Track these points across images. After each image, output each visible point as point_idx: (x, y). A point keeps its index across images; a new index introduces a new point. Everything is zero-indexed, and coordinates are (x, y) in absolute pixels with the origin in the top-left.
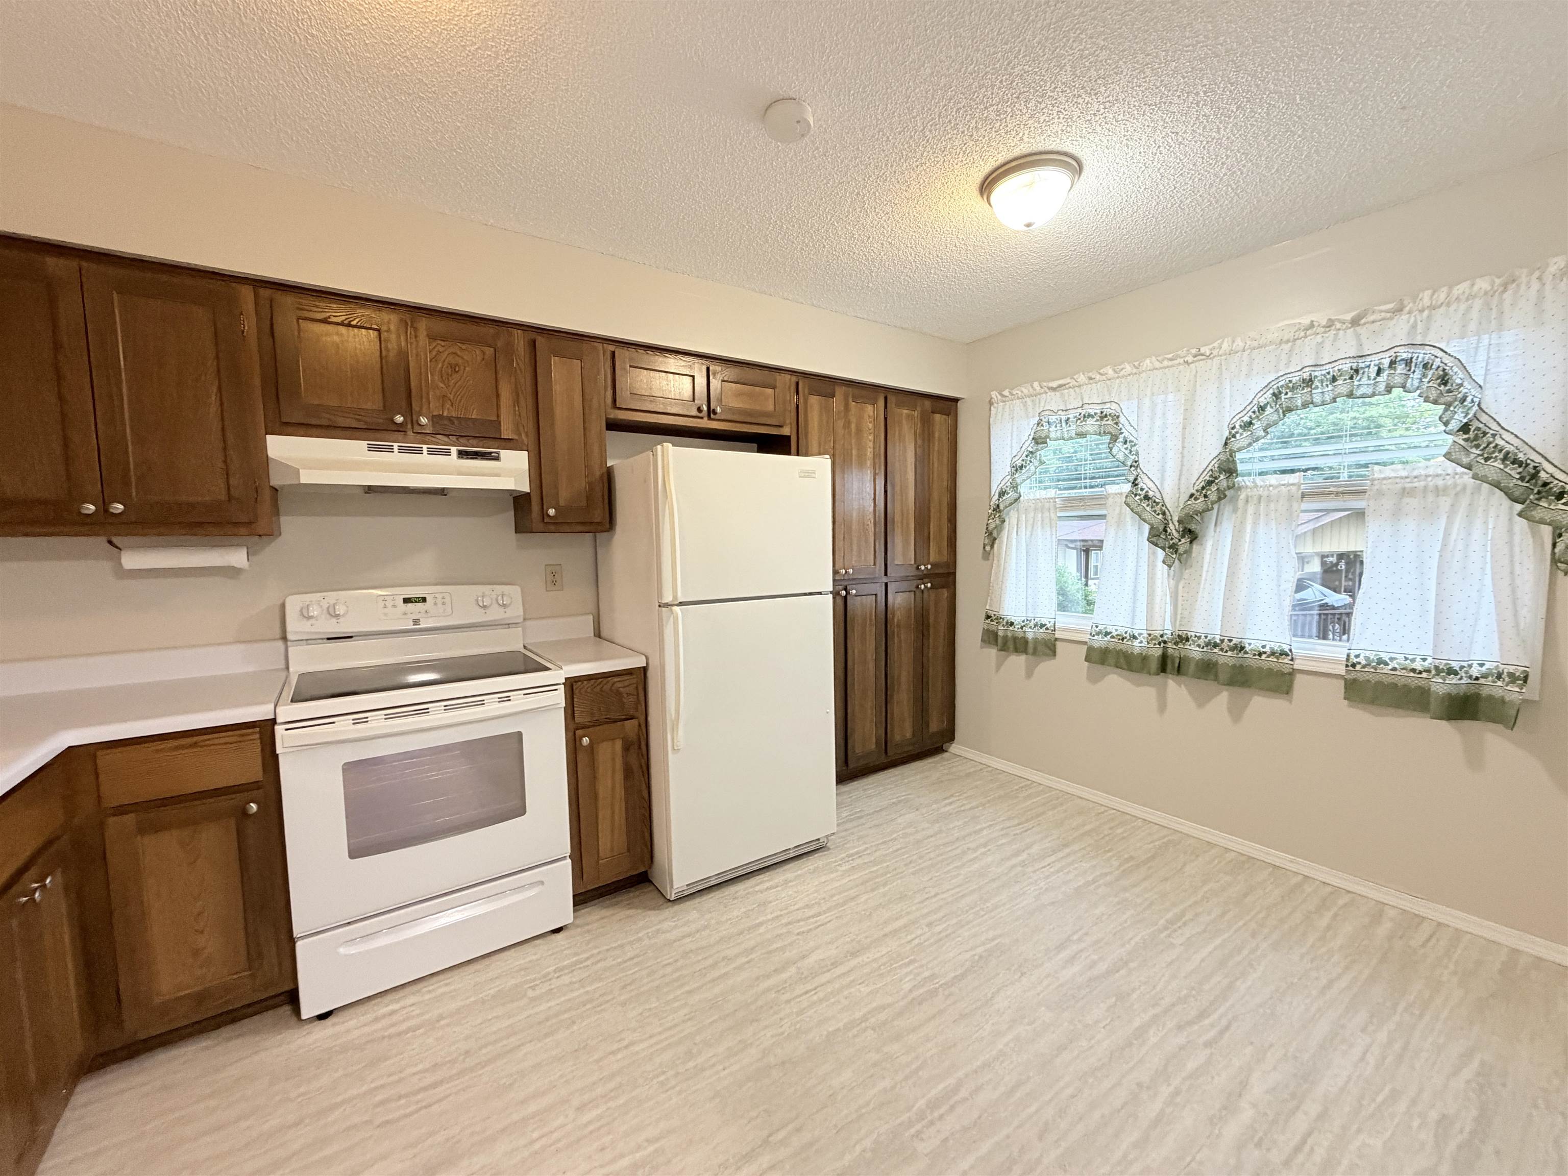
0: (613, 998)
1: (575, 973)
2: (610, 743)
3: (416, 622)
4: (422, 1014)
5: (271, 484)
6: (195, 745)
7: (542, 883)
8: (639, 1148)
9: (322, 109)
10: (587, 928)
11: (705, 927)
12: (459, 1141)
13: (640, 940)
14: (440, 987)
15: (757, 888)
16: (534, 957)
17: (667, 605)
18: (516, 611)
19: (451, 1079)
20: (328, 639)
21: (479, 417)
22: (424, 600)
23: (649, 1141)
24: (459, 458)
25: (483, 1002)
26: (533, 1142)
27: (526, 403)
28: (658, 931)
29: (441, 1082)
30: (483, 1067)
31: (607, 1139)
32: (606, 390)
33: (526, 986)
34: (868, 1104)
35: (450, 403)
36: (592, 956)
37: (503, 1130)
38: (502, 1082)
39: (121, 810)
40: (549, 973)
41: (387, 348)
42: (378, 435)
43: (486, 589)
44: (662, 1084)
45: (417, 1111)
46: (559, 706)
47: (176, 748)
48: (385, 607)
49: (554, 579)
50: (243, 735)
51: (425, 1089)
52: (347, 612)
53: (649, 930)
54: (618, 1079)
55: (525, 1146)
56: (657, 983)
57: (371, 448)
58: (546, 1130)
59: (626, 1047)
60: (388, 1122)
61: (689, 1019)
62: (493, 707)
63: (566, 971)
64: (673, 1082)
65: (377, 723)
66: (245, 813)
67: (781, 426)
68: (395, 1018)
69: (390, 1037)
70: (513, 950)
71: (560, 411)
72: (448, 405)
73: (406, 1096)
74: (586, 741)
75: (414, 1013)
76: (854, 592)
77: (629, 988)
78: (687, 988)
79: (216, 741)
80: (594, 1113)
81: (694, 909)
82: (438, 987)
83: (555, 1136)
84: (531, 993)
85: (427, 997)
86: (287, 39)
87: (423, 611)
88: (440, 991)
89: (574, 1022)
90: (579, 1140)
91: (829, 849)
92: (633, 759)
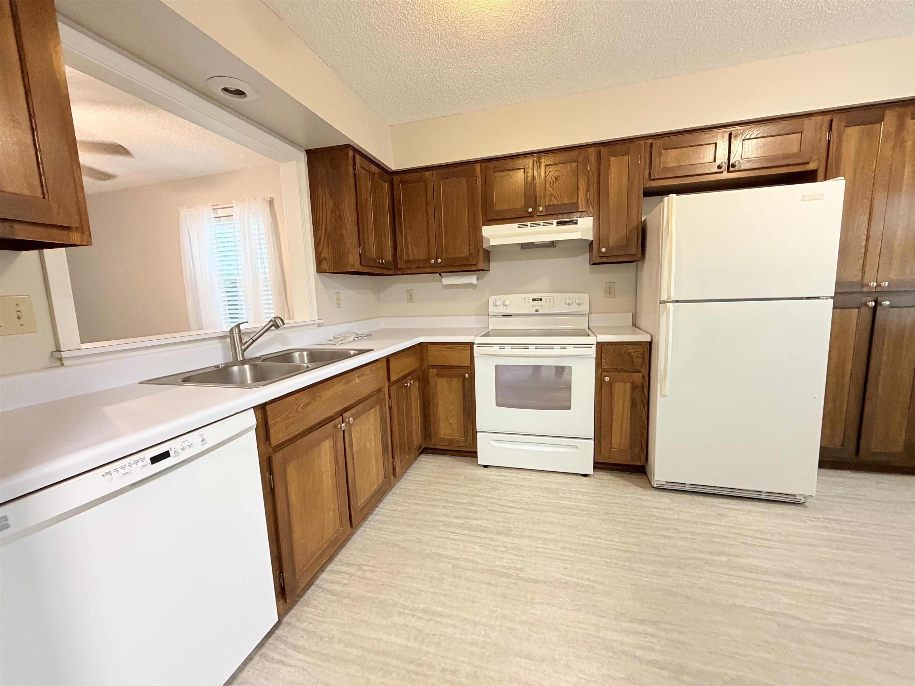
0: (599, 516)
1: (585, 496)
2: (622, 384)
3: (537, 310)
4: (516, 481)
5: (484, 247)
6: (451, 348)
7: (577, 447)
8: (582, 579)
9: (496, 71)
10: (599, 481)
11: (670, 509)
12: (512, 530)
13: (626, 497)
14: (526, 475)
15: (721, 505)
16: (569, 482)
17: (665, 302)
18: (585, 308)
19: (517, 508)
20: (503, 316)
21: (567, 202)
22: (541, 300)
23: (589, 580)
24: (557, 225)
25: (540, 488)
26: (538, 547)
27: (593, 189)
28: (638, 498)
29: (513, 508)
30: (530, 511)
31: (569, 566)
32: (645, 170)
33: (560, 491)
34: (745, 656)
35: (553, 197)
36: (597, 493)
37: (529, 536)
38: (536, 520)
39: (433, 367)
40: (572, 491)
41: (527, 176)
42: (521, 220)
43: (571, 295)
44: (607, 562)
45: (502, 512)
46: (592, 356)
47: (448, 348)
48: (525, 302)
49: (610, 290)
50: (465, 347)
51: (508, 507)
52: (510, 304)
53: (634, 496)
54: (585, 548)
55: (534, 547)
56: (626, 520)
57: (519, 226)
58: (545, 546)
59: (596, 538)
60: (492, 510)
61: (637, 545)
62: (557, 351)
63: (581, 494)
64: (613, 565)
65: (508, 350)
66: (464, 376)
67: (807, 163)
68: (506, 478)
69: (503, 484)
70: (561, 475)
71: (613, 190)
72: (553, 198)
73: (500, 505)
74: (607, 379)
75: (514, 480)
76: (888, 303)
77: (609, 515)
78: (643, 531)
79: (458, 348)
80: (568, 553)
81: (668, 498)
82: (525, 474)
83: (548, 551)
84: (561, 494)
85: (520, 476)
86: (478, 47)
87: (540, 305)
88: (526, 476)
89: (575, 515)
90: (556, 559)
91: (806, 507)
92: (638, 397)
